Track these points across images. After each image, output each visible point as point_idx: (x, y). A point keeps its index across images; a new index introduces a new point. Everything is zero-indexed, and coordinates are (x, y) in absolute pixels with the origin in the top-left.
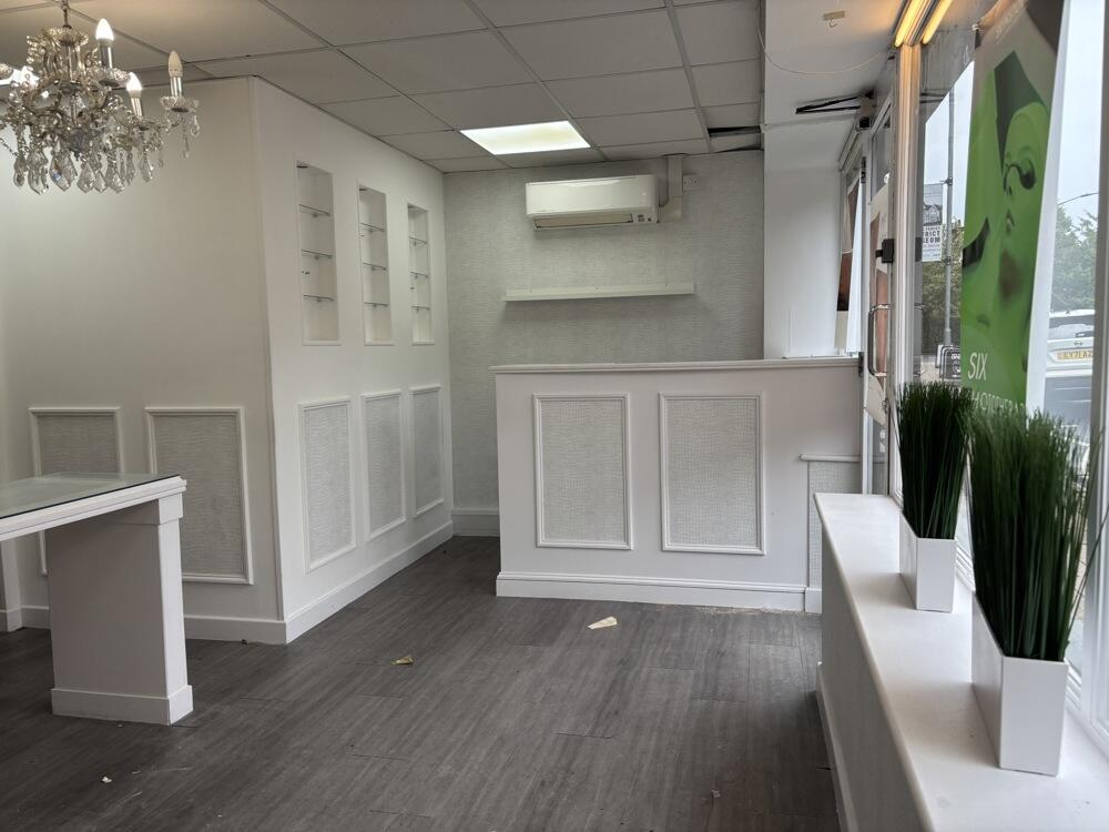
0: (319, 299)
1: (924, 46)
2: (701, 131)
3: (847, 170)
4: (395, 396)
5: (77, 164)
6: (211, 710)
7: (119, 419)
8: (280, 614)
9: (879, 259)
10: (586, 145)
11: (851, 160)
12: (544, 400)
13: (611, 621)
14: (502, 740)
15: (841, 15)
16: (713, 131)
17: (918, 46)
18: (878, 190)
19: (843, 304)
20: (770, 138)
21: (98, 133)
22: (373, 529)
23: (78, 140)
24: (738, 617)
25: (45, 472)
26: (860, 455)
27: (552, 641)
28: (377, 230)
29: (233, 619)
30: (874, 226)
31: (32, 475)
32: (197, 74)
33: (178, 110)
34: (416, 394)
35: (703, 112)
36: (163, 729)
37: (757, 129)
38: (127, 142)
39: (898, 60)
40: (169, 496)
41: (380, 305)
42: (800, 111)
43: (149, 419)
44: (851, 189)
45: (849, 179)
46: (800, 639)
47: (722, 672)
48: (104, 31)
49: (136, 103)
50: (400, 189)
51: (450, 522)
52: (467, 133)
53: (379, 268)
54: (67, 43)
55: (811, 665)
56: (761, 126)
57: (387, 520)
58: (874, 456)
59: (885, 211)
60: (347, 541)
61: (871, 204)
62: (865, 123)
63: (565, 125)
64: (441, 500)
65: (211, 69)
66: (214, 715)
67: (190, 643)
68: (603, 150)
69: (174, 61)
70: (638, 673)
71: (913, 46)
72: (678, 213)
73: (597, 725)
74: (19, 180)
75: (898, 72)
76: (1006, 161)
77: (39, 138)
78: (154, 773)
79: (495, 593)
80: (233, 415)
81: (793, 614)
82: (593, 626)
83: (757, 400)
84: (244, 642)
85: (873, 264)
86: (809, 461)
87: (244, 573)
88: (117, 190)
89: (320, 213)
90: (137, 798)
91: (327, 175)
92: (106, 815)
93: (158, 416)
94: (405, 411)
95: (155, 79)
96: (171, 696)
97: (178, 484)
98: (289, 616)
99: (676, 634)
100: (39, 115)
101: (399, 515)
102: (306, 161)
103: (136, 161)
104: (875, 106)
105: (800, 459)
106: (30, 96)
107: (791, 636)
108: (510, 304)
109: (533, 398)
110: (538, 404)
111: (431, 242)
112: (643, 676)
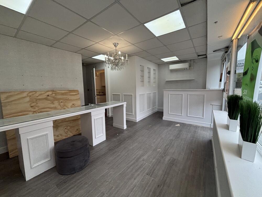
0: (142, 81)
1: (238, 39)
2: (196, 56)
3: (223, 60)
4: (150, 93)
5: (117, 68)
6: (129, 128)
7: (120, 95)
8: (136, 118)
9: (227, 74)
10: (178, 59)
11: (224, 58)
12: (170, 94)
13: (179, 125)
14: (162, 138)
15: (222, 36)
16: (198, 56)
17: (237, 39)
18: (228, 62)
19: (221, 81)
20: (208, 56)
21: (119, 64)
22: (147, 109)
23: (117, 65)
24: (199, 127)
25: (113, 101)
26: (222, 104)
27: (170, 126)
28: (149, 73)
29: (131, 118)
30: (227, 68)
31: (112, 101)
32: (129, 56)
33: (127, 61)
34: (153, 93)
35: (197, 53)
36: (123, 130)
37: (206, 55)
38: (122, 65)
39: (233, 42)
40: (125, 104)
41: (149, 82)
42: (214, 51)
43: (123, 95)
44: (223, 62)
45: (223, 61)
46: (209, 131)
47: (195, 134)
48: (120, 53)
49: (123, 60)
50: (152, 67)
51: (157, 109)
52: (161, 59)
53: (149, 77)
54: (116, 54)
55: (211, 136)
56: (207, 54)
57: (149, 108)
58: (225, 105)
59: (229, 66)
60: (144, 111)
61: (227, 65)
62: (226, 52)
63: (175, 57)
64: (156, 106)
65: (131, 55)
66: (129, 129)
67: (126, 120)
68: (181, 60)
69: (127, 55)
70: (182, 132)
71: (236, 39)
72: (192, 68)
73: (175, 139)
74: (111, 70)
75: (233, 44)
76: (253, 58)
77: (113, 65)
78: (122, 134)
79: (162, 119)
80: (132, 95)
81: (209, 128)
82: (176, 125)
83: (204, 96)
84: (132, 121)
85: (226, 75)
86: (213, 105)
87: (132, 113)
88: (120, 70)
89: (142, 71)
90: (120, 137)
91: (144, 66)
92: (117, 138)
93: (124, 95)
94: (152, 95)
95: (125, 57)
96: (124, 126)
97: (126, 103)
98: (137, 119)
99: (189, 128)
100: (113, 63)
101: (150, 108)
102: (141, 65)
103: (123, 67)
104: (228, 49)
105: (211, 104)
106: (112, 61)
107: (208, 131)
108: (166, 81)
109: (169, 94)
110: (169, 95)
111: (156, 73)
112: (183, 133)
